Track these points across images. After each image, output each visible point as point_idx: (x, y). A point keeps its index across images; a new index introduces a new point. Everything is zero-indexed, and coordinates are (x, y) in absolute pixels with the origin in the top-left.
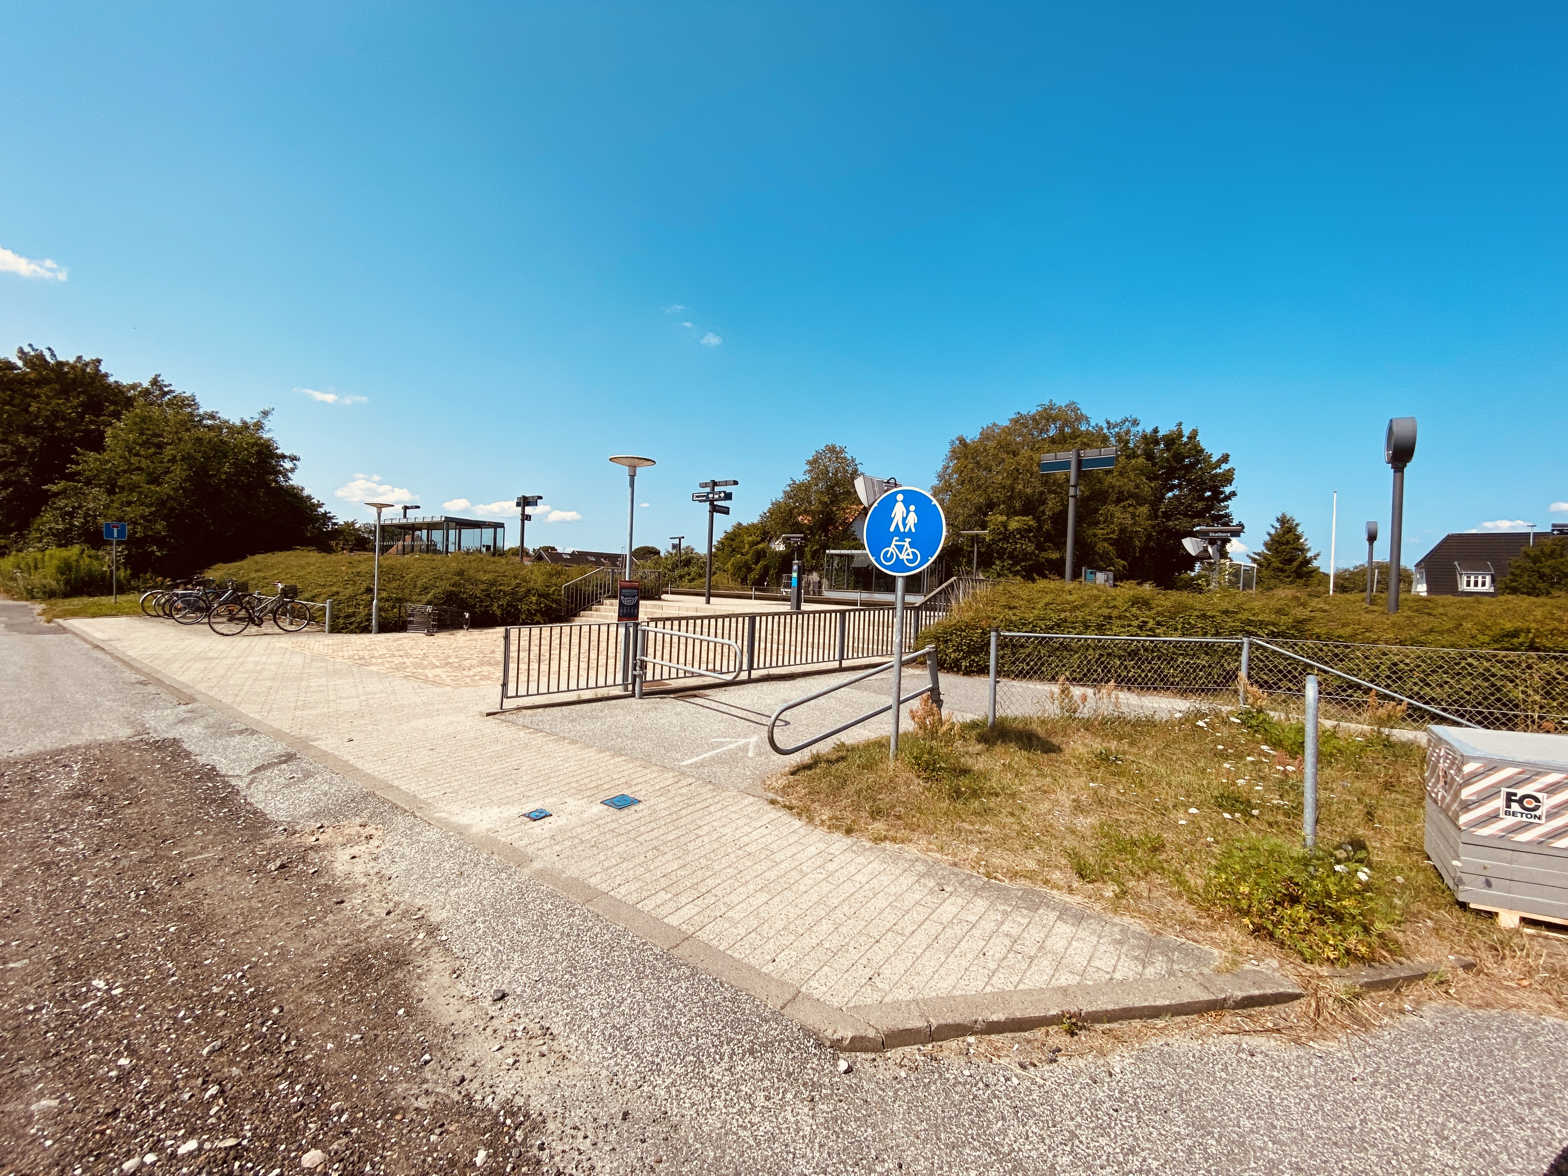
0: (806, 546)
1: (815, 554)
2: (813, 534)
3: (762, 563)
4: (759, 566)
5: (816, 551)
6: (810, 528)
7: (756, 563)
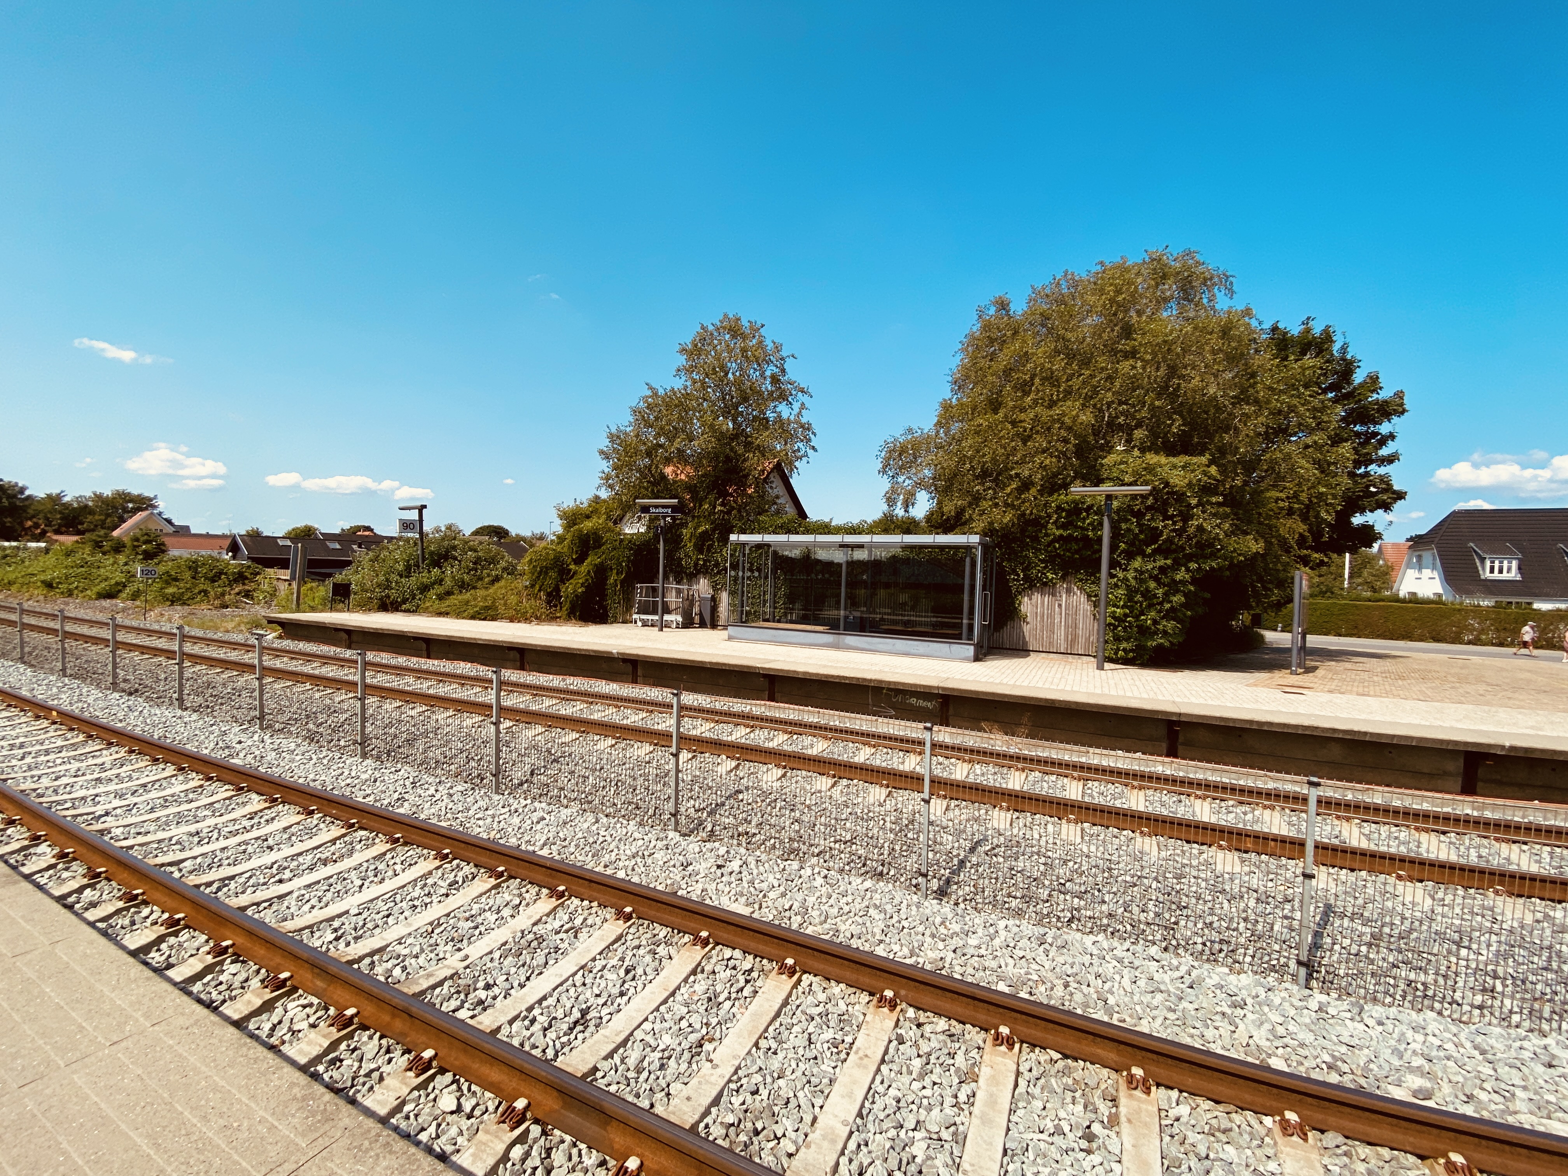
0: (684, 525)
1: (703, 542)
2: (698, 500)
3: (592, 560)
4: (584, 568)
5: (705, 537)
6: (691, 488)
7: (579, 561)
